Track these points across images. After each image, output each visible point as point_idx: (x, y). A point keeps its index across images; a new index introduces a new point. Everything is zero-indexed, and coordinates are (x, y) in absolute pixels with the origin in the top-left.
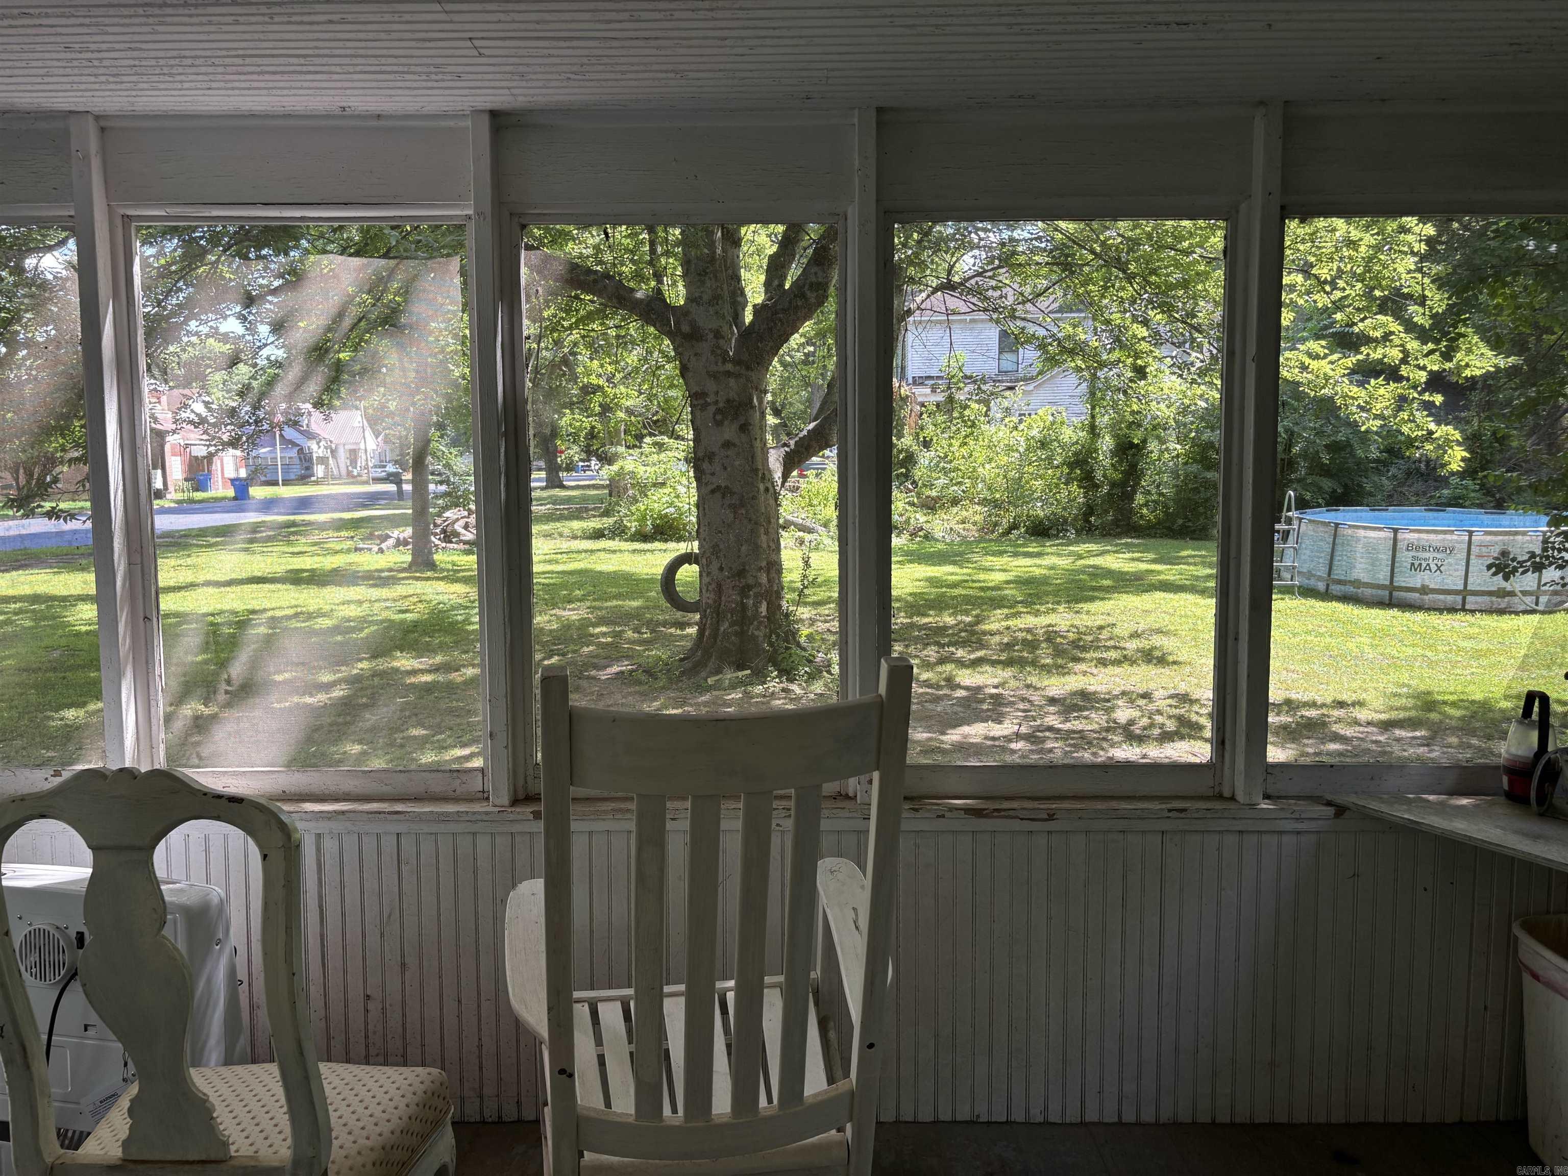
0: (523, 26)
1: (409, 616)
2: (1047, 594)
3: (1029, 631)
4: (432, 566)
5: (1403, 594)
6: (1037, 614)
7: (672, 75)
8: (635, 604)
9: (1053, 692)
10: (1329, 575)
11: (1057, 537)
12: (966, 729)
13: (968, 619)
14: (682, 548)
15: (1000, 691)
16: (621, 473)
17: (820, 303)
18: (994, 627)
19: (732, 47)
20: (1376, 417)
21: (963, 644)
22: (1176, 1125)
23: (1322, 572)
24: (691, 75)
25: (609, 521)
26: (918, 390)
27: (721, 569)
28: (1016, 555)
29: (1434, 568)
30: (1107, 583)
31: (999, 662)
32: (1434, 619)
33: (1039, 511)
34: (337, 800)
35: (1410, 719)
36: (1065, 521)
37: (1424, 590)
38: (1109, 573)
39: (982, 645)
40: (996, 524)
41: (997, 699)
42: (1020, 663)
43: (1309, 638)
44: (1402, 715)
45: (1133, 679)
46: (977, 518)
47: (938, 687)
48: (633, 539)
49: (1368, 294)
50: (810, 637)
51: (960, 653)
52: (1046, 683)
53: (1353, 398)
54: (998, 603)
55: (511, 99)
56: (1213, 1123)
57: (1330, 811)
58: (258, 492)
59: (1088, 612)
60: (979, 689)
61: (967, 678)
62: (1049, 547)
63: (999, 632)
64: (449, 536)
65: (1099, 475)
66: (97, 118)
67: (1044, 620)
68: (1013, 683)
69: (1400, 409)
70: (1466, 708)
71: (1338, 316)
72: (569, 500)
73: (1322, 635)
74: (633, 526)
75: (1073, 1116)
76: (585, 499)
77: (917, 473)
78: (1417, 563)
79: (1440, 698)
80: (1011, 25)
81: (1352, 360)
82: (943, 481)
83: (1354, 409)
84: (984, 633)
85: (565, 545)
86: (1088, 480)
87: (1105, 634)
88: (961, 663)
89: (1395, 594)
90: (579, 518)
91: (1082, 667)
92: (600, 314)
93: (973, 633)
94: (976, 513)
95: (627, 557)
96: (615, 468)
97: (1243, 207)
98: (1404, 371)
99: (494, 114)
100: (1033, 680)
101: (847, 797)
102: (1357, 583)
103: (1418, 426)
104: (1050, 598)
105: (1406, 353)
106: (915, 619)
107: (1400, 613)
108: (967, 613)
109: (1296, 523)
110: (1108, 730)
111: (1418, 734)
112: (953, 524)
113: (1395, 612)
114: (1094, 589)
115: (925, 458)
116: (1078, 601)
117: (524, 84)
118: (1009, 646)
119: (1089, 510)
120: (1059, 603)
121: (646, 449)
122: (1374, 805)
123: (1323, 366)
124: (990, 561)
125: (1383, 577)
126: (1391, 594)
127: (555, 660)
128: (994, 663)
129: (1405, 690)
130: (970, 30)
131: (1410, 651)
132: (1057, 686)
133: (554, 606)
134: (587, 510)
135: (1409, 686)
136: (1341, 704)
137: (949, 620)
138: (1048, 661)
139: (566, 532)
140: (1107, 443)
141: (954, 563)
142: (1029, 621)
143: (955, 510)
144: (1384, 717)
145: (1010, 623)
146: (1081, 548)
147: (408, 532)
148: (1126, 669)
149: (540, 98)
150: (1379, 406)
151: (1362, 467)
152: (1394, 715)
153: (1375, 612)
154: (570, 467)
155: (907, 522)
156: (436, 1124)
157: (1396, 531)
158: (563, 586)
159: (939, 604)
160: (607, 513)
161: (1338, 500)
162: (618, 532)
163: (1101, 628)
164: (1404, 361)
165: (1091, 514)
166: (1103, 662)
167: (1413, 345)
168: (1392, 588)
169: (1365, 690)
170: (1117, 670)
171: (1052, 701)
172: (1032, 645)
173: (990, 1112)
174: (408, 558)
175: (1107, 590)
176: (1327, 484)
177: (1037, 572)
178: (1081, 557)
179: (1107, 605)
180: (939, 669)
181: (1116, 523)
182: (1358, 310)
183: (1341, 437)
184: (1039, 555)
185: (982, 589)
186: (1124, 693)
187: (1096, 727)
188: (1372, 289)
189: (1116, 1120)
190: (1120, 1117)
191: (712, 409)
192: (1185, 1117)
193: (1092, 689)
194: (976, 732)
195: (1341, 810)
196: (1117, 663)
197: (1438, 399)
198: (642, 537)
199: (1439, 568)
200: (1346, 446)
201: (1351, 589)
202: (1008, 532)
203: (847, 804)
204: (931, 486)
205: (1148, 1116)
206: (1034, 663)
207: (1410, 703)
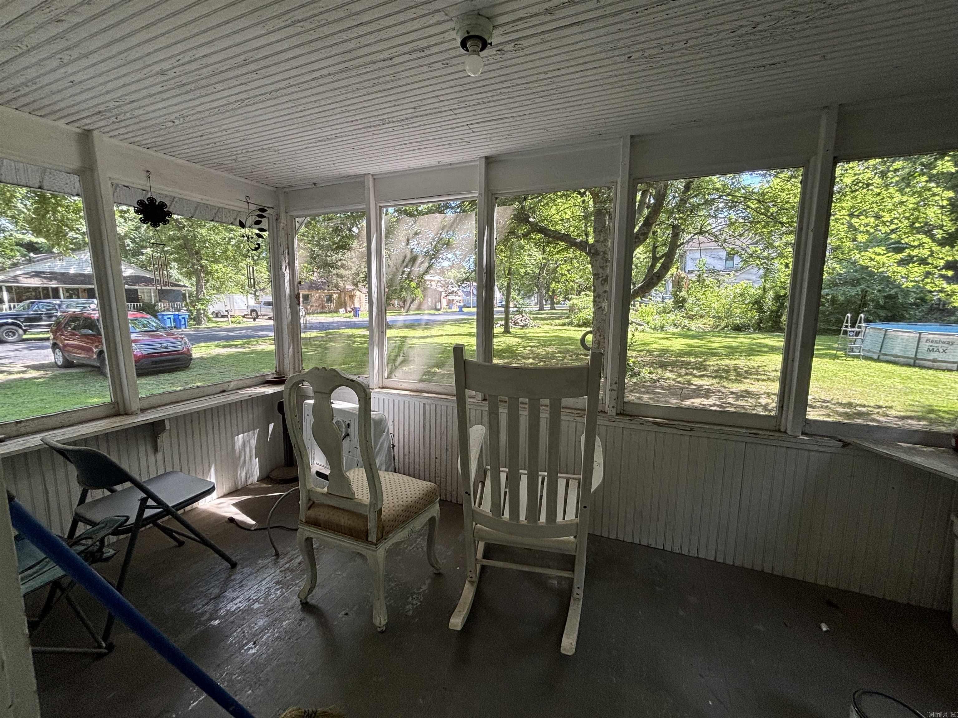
0: (482, 116)
1: (500, 347)
2: (737, 352)
3: (726, 366)
4: (509, 332)
5: (921, 362)
6: (730, 359)
7: (543, 131)
8: (572, 347)
9: (734, 390)
10: (880, 351)
11: (745, 331)
12: (693, 400)
13: (701, 360)
14: (589, 329)
15: (709, 387)
16: (573, 304)
17: (645, 240)
18: (711, 363)
19: (563, 113)
20: (912, 281)
21: (697, 369)
22: (742, 569)
23: (877, 349)
24: (552, 129)
25: (568, 320)
26: (689, 275)
27: (600, 336)
28: (726, 337)
29: (941, 350)
30: (766, 349)
31: (711, 376)
32: (940, 374)
33: (738, 321)
34: (431, 393)
35: (918, 416)
36: (749, 325)
37: (934, 361)
38: (766, 346)
39: (705, 370)
40: (718, 325)
41: (708, 391)
42: (721, 377)
43: (865, 377)
44: (913, 414)
45: (770, 387)
46: (710, 323)
47: (684, 384)
48: (575, 326)
49: (912, 225)
50: (634, 362)
51: (695, 372)
52: (730, 385)
53: (898, 273)
54: (715, 355)
55: (489, 150)
56: (762, 571)
57: (841, 444)
58: (465, 310)
59: (754, 360)
60: (701, 386)
61: (697, 382)
62: (741, 335)
63: (713, 366)
64: (516, 324)
65: (765, 308)
66: (373, 175)
67: (733, 362)
68: (716, 385)
69: (926, 277)
70: (952, 414)
71: (893, 236)
72: (556, 314)
73: (873, 377)
74: (576, 322)
75: (693, 553)
76: (562, 313)
77: (687, 306)
78: (931, 348)
79: (937, 408)
80: (681, 81)
81: (899, 256)
82: (696, 309)
83: (899, 277)
84: (707, 365)
85: (552, 328)
86: (761, 310)
87: (761, 369)
88: (695, 376)
89: (917, 361)
90: (559, 319)
91: (748, 381)
92: (566, 249)
93: (702, 365)
94: (711, 322)
95: (572, 332)
96: (571, 302)
97: (812, 160)
98: (930, 260)
99: (487, 158)
100: (725, 384)
101: (605, 412)
102: (896, 356)
103: (936, 285)
104: (738, 354)
105: (932, 252)
106: (678, 358)
107: (919, 370)
108: (700, 357)
109: (863, 330)
110: (755, 406)
111: (921, 423)
112: (699, 325)
113: (916, 369)
114: (758, 351)
115: (691, 300)
116: (749, 356)
117: (491, 143)
118: (716, 371)
119: (761, 321)
120: (741, 356)
121: (582, 296)
122: (866, 444)
123: (884, 259)
124: (714, 339)
125: (912, 354)
126: (915, 361)
127: (542, 363)
128: (708, 377)
129: (917, 403)
130: (662, 87)
131: (922, 387)
132: (736, 387)
133: (545, 346)
134: (561, 317)
135: (919, 402)
136: (880, 407)
137: (693, 360)
138: (733, 378)
139: (554, 323)
140: (771, 294)
141: (698, 339)
142: (727, 362)
143: (701, 320)
144: (902, 414)
145: (718, 362)
146: (755, 336)
147: (503, 322)
148: (769, 383)
149: (499, 148)
150: (913, 276)
151: (905, 307)
152: (908, 414)
153: (904, 368)
154: (558, 303)
155: (681, 323)
156: (432, 502)
157: (920, 334)
158: (548, 340)
159: (689, 354)
160: (567, 318)
161: (888, 320)
162: (570, 324)
163: (759, 367)
164: (931, 255)
165: (761, 323)
166: (758, 380)
167: (935, 248)
168: (916, 359)
169: (893, 401)
170: (763, 383)
171: (732, 393)
172: (727, 371)
173: (656, 544)
174: (503, 330)
175: (765, 352)
176: (882, 313)
177: (734, 344)
178: (754, 339)
179: (763, 358)
180: (685, 377)
181: (772, 327)
182: (905, 233)
183: (892, 292)
184: (735, 338)
185: (708, 349)
186: (765, 393)
187: (750, 404)
188: (914, 223)
189: (713, 559)
190: (715, 559)
191: (601, 279)
192: (748, 565)
193: (750, 390)
194: (697, 402)
195: (846, 445)
196: (763, 380)
197: (950, 273)
198: (579, 326)
199: (944, 351)
200: (895, 298)
201: (892, 358)
202: (723, 329)
203: (604, 415)
204: (692, 311)
205: (729, 562)
206: (726, 378)
207: (920, 409)
